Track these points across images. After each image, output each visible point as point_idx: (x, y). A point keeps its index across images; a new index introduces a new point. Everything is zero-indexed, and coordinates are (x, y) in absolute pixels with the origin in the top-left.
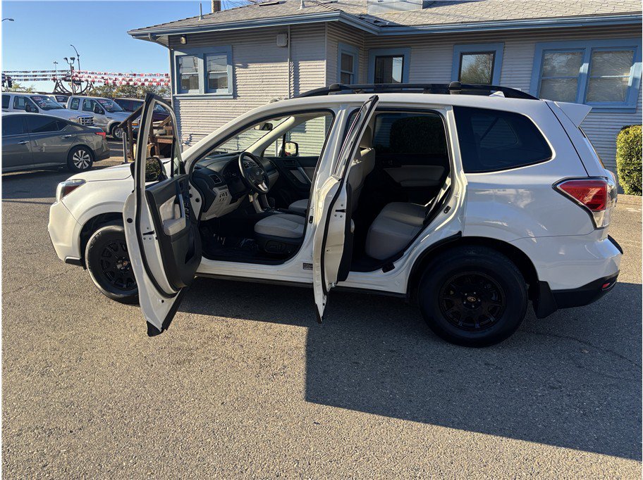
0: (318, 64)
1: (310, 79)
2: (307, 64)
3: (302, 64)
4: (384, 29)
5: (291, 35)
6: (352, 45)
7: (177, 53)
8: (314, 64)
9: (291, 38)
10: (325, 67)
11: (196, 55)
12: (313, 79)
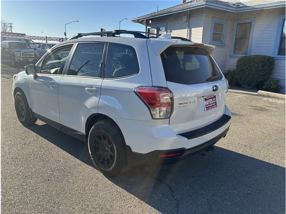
0: (199, 29)
1: (196, 37)
2: (195, 29)
3: (193, 29)
4: (239, 9)
5: (189, 16)
6: (220, 18)
7: (148, 27)
8: (198, 29)
9: (189, 17)
10: (202, 30)
11: (154, 28)
12: (197, 36)
